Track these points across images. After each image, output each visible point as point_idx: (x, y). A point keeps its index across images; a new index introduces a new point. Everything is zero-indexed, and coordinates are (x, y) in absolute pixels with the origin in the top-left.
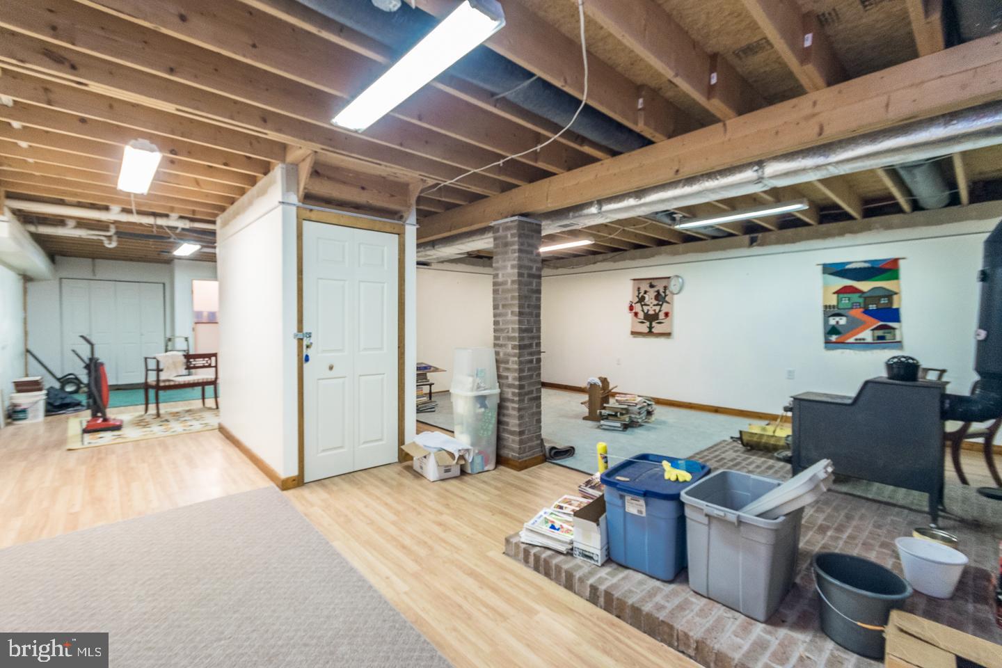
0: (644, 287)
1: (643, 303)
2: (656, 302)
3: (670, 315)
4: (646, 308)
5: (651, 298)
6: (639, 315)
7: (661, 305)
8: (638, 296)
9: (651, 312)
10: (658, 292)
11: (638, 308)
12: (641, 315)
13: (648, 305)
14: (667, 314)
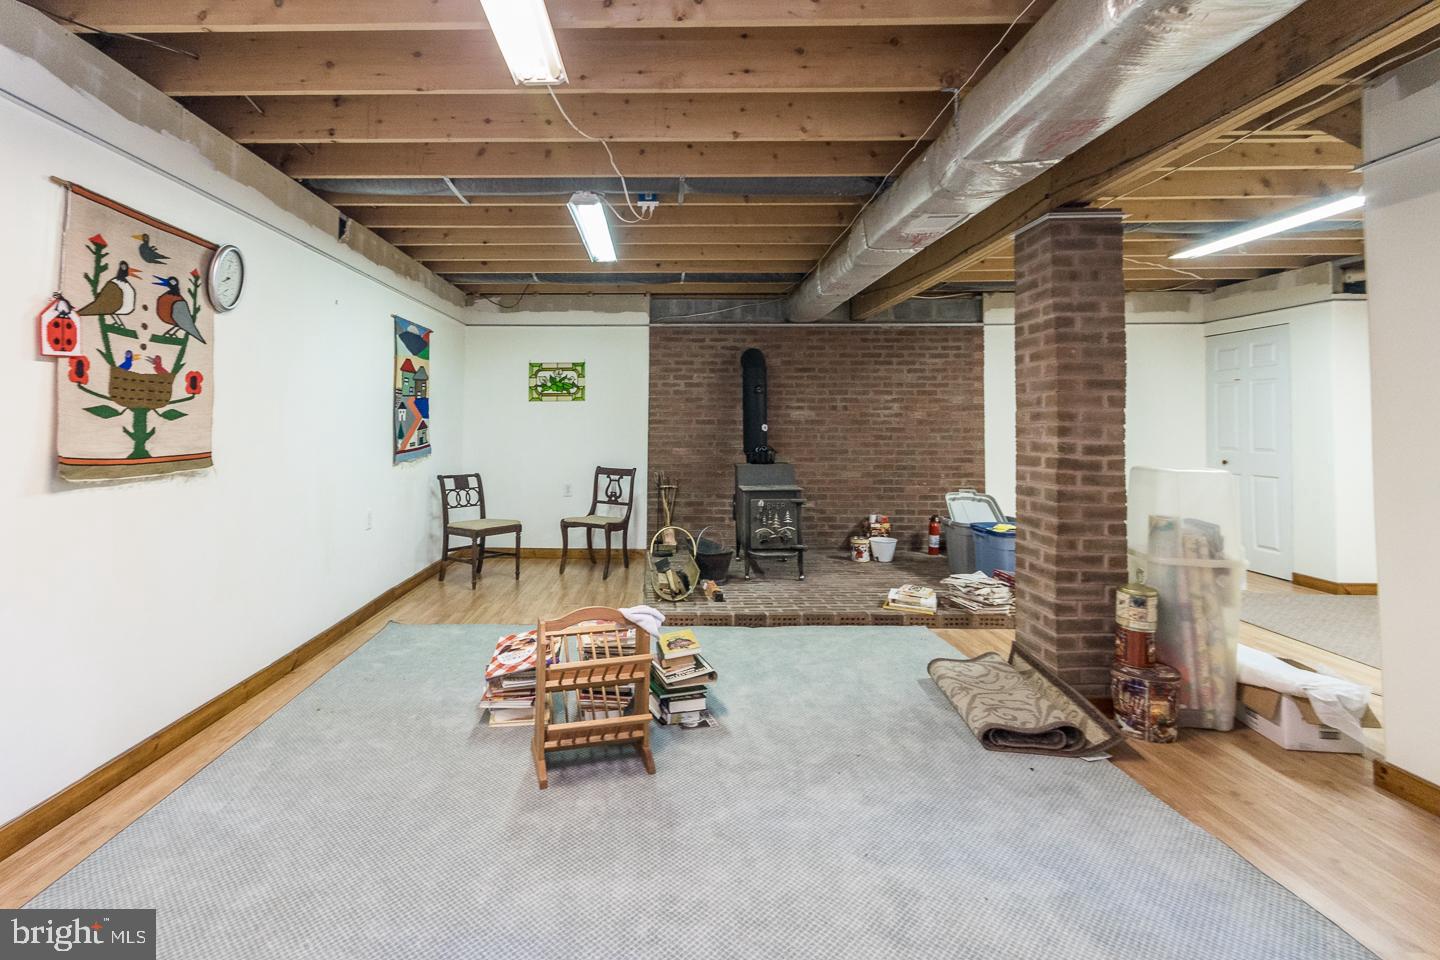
0: (122, 247)
1: (109, 320)
2: (162, 328)
3: (203, 384)
4: (120, 346)
5: (141, 296)
6: (91, 373)
7: (183, 343)
8: (94, 283)
9: (142, 367)
10: (172, 287)
11: (88, 336)
12: (99, 376)
13: (133, 334)
14: (194, 382)
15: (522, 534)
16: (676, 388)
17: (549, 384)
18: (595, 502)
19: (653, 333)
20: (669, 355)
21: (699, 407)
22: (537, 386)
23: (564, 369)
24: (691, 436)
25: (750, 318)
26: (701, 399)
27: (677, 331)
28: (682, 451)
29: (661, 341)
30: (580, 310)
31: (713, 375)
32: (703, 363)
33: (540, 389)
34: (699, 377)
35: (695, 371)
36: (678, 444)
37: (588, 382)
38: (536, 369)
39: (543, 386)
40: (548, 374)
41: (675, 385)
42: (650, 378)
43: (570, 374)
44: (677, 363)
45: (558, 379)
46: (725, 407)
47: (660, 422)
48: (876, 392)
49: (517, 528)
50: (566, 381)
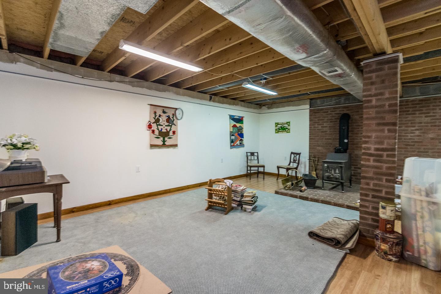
0: (159, 112)
1: (158, 124)
2: (167, 124)
3: (176, 133)
4: (160, 127)
6: (155, 132)
7: (171, 126)
8: (155, 118)
9: (164, 130)
10: (169, 117)
11: (154, 127)
12: (157, 132)
13: (162, 125)
14: (174, 132)
15: (265, 168)
16: (318, 128)
17: (280, 128)
18: (290, 162)
19: (311, 111)
20: (316, 118)
21: (326, 134)
22: (277, 129)
23: (284, 124)
24: (323, 144)
25: (347, 102)
26: (327, 131)
27: (318, 110)
28: (320, 148)
29: (313, 113)
30: (288, 106)
31: (331, 123)
32: (328, 120)
33: (278, 130)
34: (326, 124)
35: (325, 122)
36: (319, 146)
37: (291, 127)
38: (277, 124)
39: (279, 129)
40: (280, 126)
41: (318, 127)
42: (310, 125)
43: (286, 125)
44: (318, 120)
45: (283, 127)
46: (335, 134)
47: (312, 139)
48: (407, 127)
49: (264, 167)
50: (285, 127)
